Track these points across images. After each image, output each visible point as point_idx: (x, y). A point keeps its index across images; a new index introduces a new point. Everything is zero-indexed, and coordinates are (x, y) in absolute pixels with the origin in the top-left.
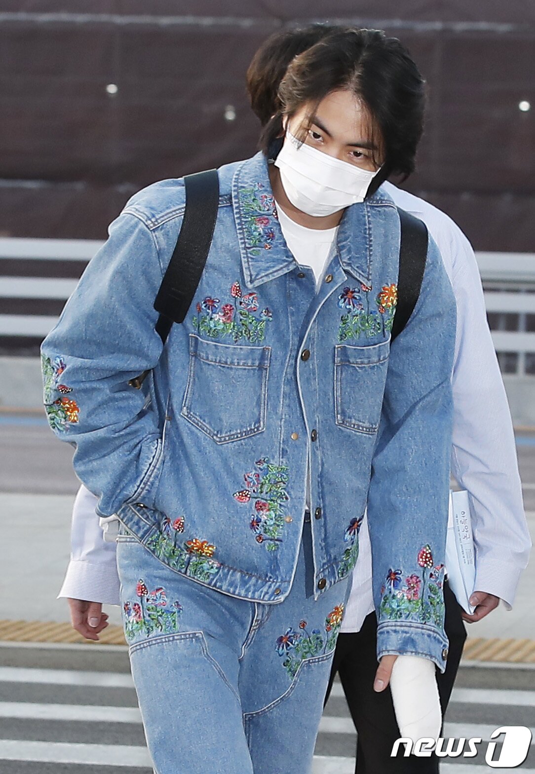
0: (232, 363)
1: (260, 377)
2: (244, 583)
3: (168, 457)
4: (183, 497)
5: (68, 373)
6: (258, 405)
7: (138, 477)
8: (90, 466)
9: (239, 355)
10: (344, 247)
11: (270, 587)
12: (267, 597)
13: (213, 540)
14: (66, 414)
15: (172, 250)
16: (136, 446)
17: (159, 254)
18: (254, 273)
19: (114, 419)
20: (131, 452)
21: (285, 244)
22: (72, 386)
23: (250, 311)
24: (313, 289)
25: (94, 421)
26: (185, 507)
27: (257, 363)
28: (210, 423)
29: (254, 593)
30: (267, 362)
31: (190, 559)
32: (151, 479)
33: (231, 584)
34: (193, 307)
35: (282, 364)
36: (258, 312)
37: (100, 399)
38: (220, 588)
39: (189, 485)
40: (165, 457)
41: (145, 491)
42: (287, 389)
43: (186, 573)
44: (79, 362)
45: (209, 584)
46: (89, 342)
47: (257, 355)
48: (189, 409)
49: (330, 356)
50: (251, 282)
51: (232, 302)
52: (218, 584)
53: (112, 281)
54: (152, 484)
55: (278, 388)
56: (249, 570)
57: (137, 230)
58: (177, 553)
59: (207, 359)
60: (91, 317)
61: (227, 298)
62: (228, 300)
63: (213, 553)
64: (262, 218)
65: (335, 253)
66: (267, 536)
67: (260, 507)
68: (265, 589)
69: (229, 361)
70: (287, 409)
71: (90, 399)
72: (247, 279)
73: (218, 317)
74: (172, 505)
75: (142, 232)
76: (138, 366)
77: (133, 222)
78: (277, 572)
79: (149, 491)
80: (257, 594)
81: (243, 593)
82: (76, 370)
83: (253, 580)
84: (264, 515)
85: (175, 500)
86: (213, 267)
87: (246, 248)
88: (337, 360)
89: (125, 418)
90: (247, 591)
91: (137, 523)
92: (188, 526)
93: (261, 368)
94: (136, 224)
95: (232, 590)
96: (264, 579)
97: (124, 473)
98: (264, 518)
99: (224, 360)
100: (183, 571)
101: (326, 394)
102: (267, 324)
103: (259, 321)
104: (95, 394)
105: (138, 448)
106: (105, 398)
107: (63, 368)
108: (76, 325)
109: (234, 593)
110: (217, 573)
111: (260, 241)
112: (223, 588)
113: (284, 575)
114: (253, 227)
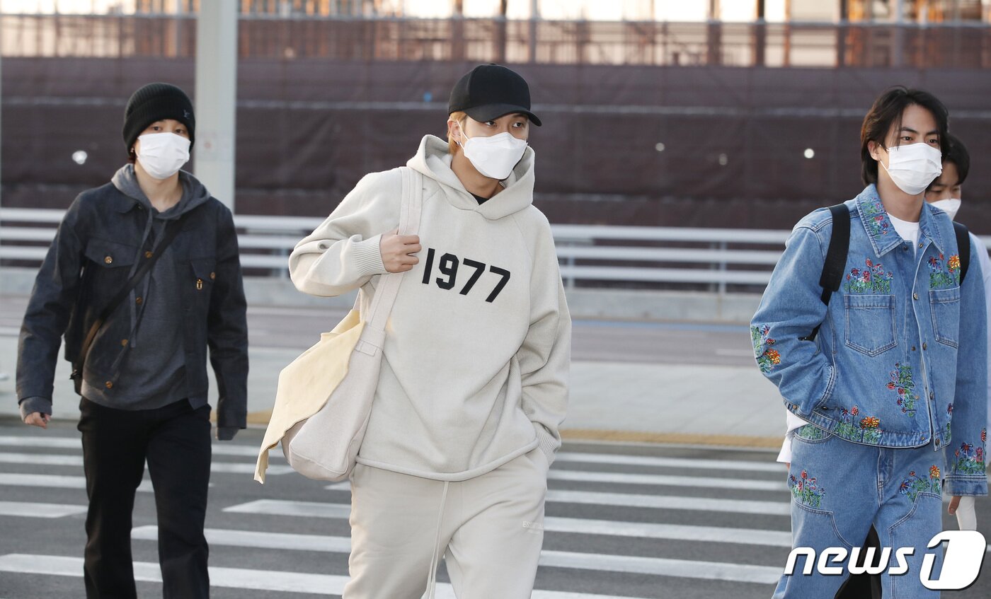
0: (874, 305)
1: (891, 313)
2: (899, 439)
3: (840, 374)
4: (853, 394)
5: (772, 331)
6: (892, 330)
7: (823, 388)
8: (791, 388)
9: (877, 300)
10: (925, 228)
11: (916, 437)
12: (917, 443)
13: (878, 416)
14: (771, 361)
15: (829, 243)
16: (819, 370)
17: (821, 247)
18: (880, 249)
19: (803, 356)
20: (816, 374)
21: (894, 229)
22: (776, 339)
23: (880, 274)
24: (913, 257)
25: (791, 359)
26: (856, 400)
27: (888, 305)
28: (864, 346)
29: (907, 442)
30: (893, 304)
31: (863, 433)
32: (832, 388)
33: (892, 441)
34: (844, 278)
35: (903, 305)
36: (884, 275)
37: (793, 345)
38: (886, 445)
39: (856, 387)
40: (837, 373)
41: (829, 396)
42: (908, 320)
43: (862, 442)
44: (777, 324)
45: (878, 444)
46: (783, 310)
47: (887, 300)
48: (850, 340)
49: (927, 298)
50: (879, 253)
51: (868, 269)
52: (884, 443)
53: (795, 267)
54: (833, 390)
55: (903, 320)
56: (900, 432)
57: (807, 234)
58: (854, 430)
59: (858, 306)
60: (783, 293)
61: (864, 267)
62: (865, 268)
63: (879, 424)
64: (878, 217)
65: (921, 233)
66: (907, 408)
67: (901, 392)
68: (914, 439)
69: (872, 304)
70: (908, 332)
71: (786, 346)
72: (876, 252)
73: (861, 279)
74: (849, 402)
75: (810, 235)
76: (813, 321)
77: (803, 231)
78: (918, 429)
79: (832, 395)
80: (910, 443)
81: (900, 444)
82: (777, 329)
83: (904, 436)
84: (903, 396)
85: (850, 397)
86: (853, 252)
87: (872, 236)
88: (931, 300)
89: (810, 355)
90: (903, 442)
91: (824, 422)
92: (860, 411)
93: (890, 308)
94: (805, 232)
95: (893, 444)
96: (911, 434)
97: (814, 387)
98: (904, 398)
99: (868, 304)
100: (860, 440)
101: (928, 323)
102: (890, 282)
103: (885, 280)
104: (789, 342)
105: (821, 371)
106: (797, 343)
107: (768, 330)
108: (774, 300)
109: (895, 446)
110: (882, 437)
111: (879, 231)
112: (888, 444)
113: (923, 429)
114: (874, 223)
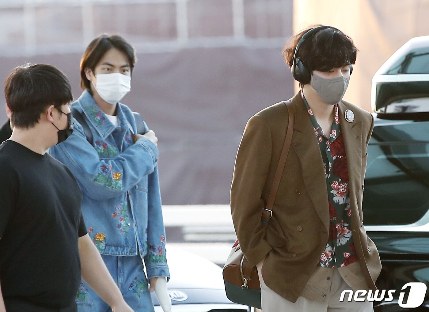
2: (117, 250)
11: (127, 250)
12: (128, 254)
18: (103, 133)
21: (108, 120)
33: (112, 251)
52: (107, 252)
64: (97, 114)
66: (123, 230)
67: (121, 220)
68: (126, 251)
80: (123, 253)
81: (118, 253)
83: (119, 248)
84: (122, 223)
87: (96, 126)
96: (123, 247)
109: (114, 254)
110: (105, 249)
111: (100, 122)
112: (110, 253)
113: (131, 245)
114: (95, 118)
